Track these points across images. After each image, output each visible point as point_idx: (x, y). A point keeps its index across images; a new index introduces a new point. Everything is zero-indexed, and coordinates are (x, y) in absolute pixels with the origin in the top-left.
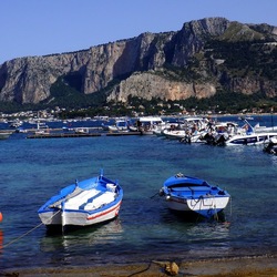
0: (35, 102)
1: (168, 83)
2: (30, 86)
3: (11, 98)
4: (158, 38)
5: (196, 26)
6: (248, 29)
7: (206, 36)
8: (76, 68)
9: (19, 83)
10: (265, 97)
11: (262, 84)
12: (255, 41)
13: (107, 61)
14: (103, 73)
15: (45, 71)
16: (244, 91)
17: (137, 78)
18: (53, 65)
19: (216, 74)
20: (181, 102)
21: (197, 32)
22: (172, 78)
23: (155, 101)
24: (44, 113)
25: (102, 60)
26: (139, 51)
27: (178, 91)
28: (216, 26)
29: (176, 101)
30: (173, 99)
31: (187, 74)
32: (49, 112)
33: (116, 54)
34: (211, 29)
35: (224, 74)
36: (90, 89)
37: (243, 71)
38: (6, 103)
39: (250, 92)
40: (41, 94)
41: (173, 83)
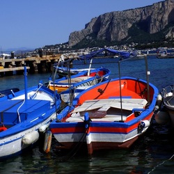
0: (119, 40)
2: (115, 30)
3: (104, 38)
8: (144, 18)
9: (108, 28)
13: (164, 12)
14: (162, 20)
15: (124, 20)
18: (129, 16)
24: (125, 46)
25: (161, 12)
32: (128, 46)
33: (170, 8)
36: (154, 31)
38: (101, 41)
40: (122, 35)
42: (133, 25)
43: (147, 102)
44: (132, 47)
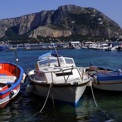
1: (53, 30)
4: (48, 12)
5: (63, 8)
6: (84, 9)
7: (67, 12)
8: (15, 24)
10: (91, 36)
11: (89, 31)
12: (87, 14)
13: (28, 22)
14: (26, 26)
15: (3, 25)
16: (83, 34)
17: (41, 28)
18: (6, 23)
19: (71, 27)
20: (58, 38)
21: (64, 10)
22: (54, 29)
23: (48, 38)
24: (3, 42)
25: (26, 21)
26: (41, 18)
27: (57, 34)
28: (71, 8)
29: (56, 38)
30: (55, 37)
31: (60, 27)
32: (5, 42)
33: (32, 19)
34: (69, 9)
35: (75, 27)
36: (21, 33)
37: (82, 26)
39: (85, 34)
40: (1, 35)
41: (55, 30)
42: (9, 29)
43: (16, 78)
44: (7, 43)
